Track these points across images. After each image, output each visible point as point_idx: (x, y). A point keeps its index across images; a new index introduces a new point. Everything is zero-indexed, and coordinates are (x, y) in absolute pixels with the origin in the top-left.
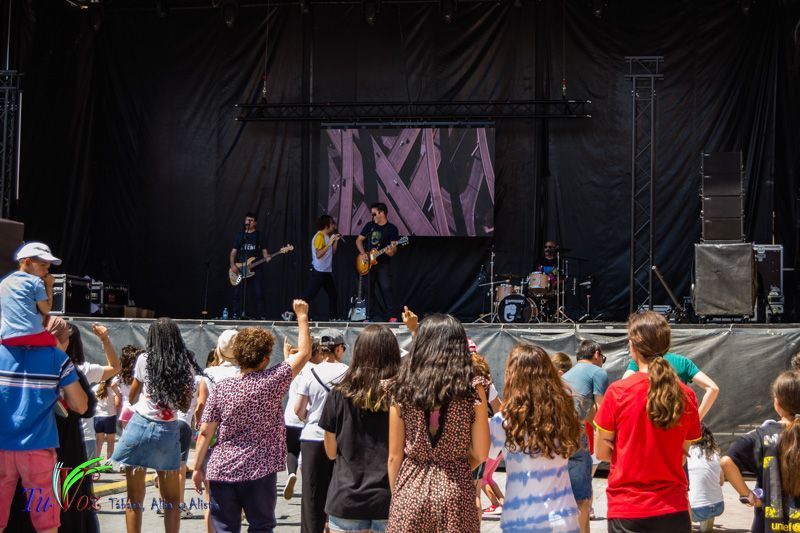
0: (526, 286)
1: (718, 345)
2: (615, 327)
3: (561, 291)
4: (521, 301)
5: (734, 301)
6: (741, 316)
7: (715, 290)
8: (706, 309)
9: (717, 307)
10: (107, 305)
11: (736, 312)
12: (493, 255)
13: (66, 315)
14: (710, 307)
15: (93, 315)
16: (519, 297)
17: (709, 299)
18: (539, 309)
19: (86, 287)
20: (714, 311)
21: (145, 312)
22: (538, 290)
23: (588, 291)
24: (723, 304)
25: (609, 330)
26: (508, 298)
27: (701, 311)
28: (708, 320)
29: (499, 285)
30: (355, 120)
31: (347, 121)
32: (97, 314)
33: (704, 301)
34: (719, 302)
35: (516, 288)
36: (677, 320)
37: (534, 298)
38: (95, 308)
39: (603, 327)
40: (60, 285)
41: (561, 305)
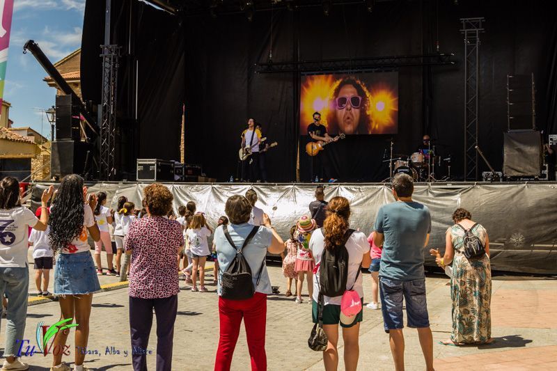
0: (410, 161)
2: (453, 184)
3: (431, 163)
5: (528, 167)
6: (533, 177)
7: (516, 161)
8: (511, 173)
9: (517, 171)
10: (187, 176)
11: (530, 174)
12: (392, 144)
13: (157, 181)
14: (513, 171)
15: (175, 181)
16: (407, 168)
17: (512, 166)
18: (419, 175)
19: (170, 166)
21: (210, 179)
22: (418, 163)
24: (521, 169)
25: (449, 186)
26: (399, 168)
27: (508, 174)
28: (511, 180)
29: (396, 161)
30: (319, 70)
31: (315, 71)
32: (178, 181)
33: (509, 167)
34: (519, 168)
35: (405, 162)
36: (492, 179)
37: (416, 168)
38: (177, 177)
39: (446, 184)
40: (153, 165)
41: (431, 172)
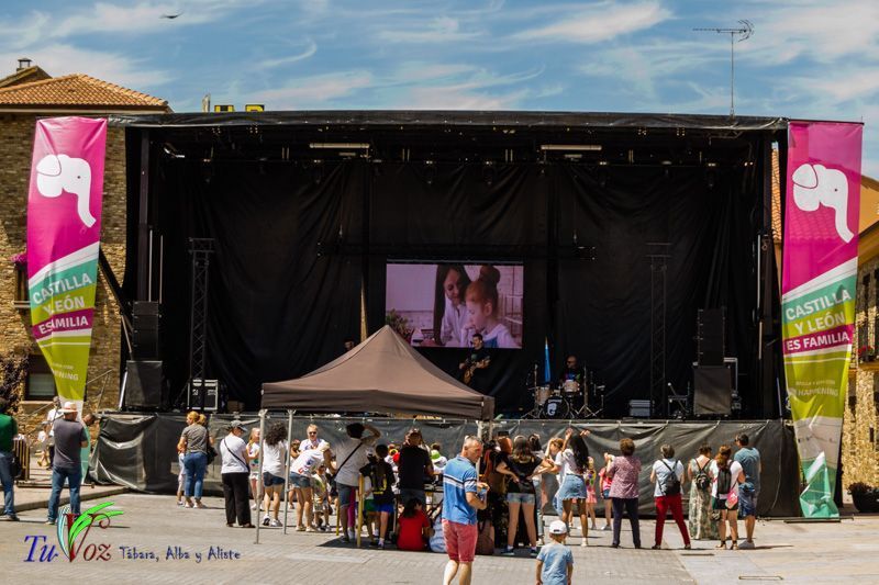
1: (711, 434)
4: (560, 401)
5: (719, 405)
6: (723, 415)
7: (707, 398)
8: (701, 411)
9: (708, 409)
11: (720, 412)
12: (536, 366)
14: (703, 409)
16: (559, 398)
17: (703, 404)
20: (706, 412)
23: (602, 393)
24: (711, 407)
26: (550, 399)
27: (698, 412)
28: (703, 418)
33: (700, 405)
34: (709, 406)
35: (556, 391)
40: (213, 388)
